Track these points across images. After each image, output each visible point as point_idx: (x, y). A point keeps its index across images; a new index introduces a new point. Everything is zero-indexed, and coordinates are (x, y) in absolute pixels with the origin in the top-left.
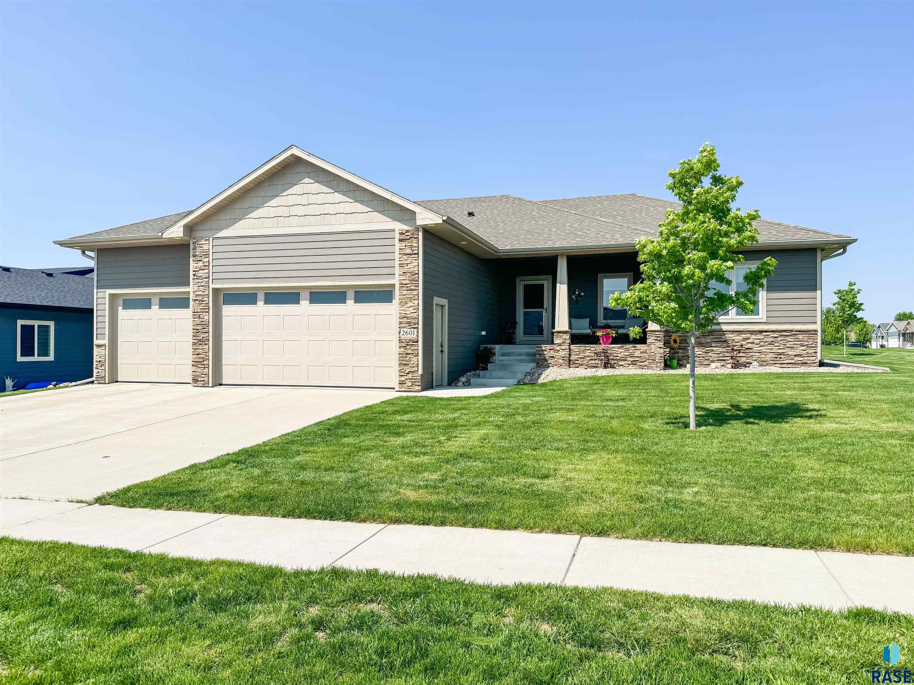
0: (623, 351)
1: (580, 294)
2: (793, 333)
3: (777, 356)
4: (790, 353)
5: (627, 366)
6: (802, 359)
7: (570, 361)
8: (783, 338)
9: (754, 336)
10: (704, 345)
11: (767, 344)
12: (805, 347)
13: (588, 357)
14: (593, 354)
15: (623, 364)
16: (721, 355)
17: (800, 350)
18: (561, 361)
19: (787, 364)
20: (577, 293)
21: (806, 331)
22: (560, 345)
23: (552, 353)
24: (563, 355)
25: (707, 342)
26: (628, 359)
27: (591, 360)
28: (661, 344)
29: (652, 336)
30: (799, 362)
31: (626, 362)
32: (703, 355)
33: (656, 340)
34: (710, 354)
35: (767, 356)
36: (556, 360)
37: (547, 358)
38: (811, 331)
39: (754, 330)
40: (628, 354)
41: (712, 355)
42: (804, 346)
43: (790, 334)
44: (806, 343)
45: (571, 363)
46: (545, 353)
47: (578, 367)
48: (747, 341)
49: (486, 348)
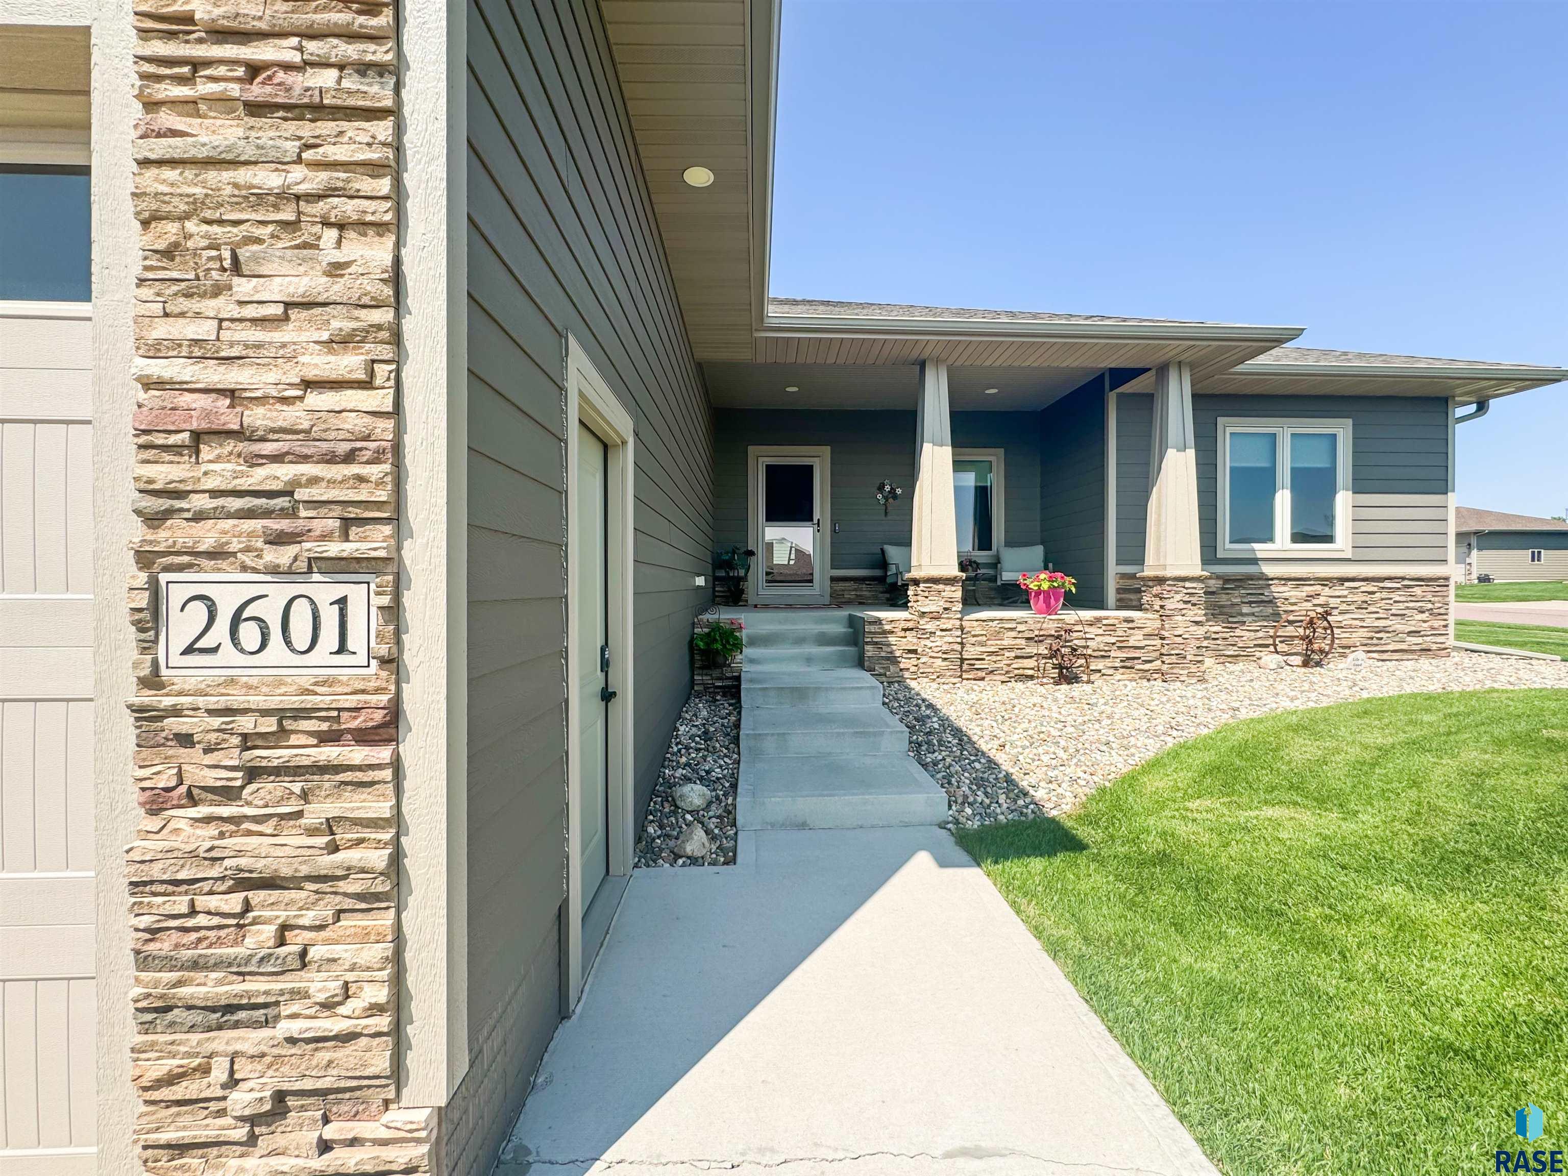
0: (1101, 631)
1: (893, 491)
2: (1406, 583)
3: (1373, 634)
4: (1399, 627)
5: (1111, 672)
6: (1420, 640)
7: (962, 660)
8: (1384, 595)
9: (1327, 588)
10: (1225, 610)
11: (1352, 607)
12: (1427, 614)
13: (1011, 649)
14: (1023, 642)
15: (1100, 667)
16: (1260, 634)
17: (1416, 620)
18: (939, 662)
19: (1393, 651)
20: (887, 488)
21: (1431, 579)
22: (936, 617)
23: (910, 641)
24: (944, 648)
25: (1233, 605)
26: (1113, 654)
27: (1017, 657)
28: (1198, 614)
29: (1177, 592)
30: (1414, 648)
31: (1108, 662)
32: (1224, 635)
33: (1186, 602)
34: (1238, 632)
35: (1354, 635)
36: (923, 660)
37: (898, 654)
38: (1439, 579)
39: (1330, 575)
40: (1113, 640)
41: (1243, 634)
42: (1423, 612)
43: (1398, 585)
44: (1430, 606)
45: (965, 667)
46: (892, 639)
47: (983, 679)
48: (1316, 602)
49: (715, 627)
